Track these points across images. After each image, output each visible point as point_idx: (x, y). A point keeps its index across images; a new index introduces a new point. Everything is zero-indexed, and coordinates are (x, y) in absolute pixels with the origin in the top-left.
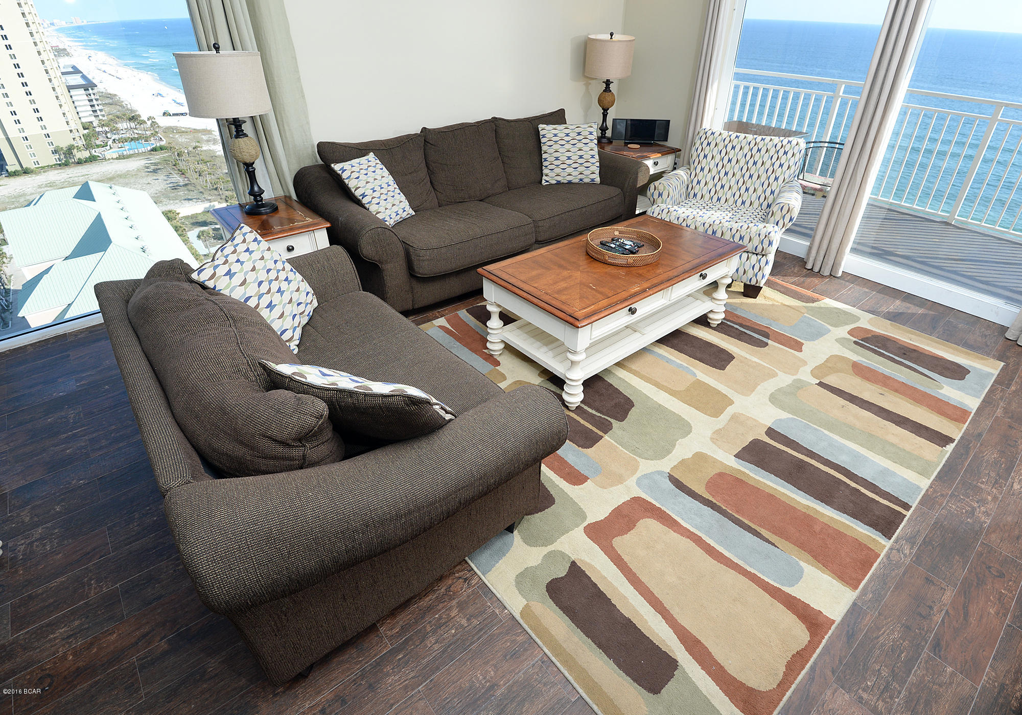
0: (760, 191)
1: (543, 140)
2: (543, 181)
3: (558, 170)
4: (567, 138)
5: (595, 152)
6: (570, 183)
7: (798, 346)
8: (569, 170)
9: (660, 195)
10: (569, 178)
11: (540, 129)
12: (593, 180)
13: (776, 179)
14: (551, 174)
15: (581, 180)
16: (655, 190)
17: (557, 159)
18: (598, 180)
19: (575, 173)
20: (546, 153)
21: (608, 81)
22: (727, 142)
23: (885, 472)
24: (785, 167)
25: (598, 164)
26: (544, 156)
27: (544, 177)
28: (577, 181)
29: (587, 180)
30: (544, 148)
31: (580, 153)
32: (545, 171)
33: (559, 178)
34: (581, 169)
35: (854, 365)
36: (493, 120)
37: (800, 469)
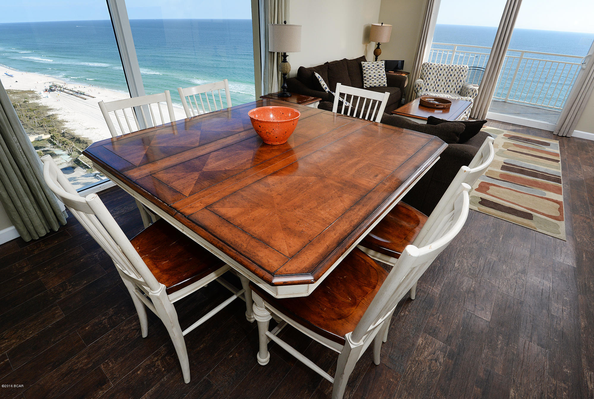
0: (454, 86)
1: (364, 68)
2: (364, 86)
3: (371, 81)
4: (373, 67)
5: (385, 73)
6: (375, 86)
8: (375, 81)
9: (421, 88)
10: (375, 85)
11: (362, 64)
12: (384, 85)
13: (461, 81)
14: (368, 83)
15: (379, 85)
16: (418, 86)
17: (370, 76)
18: (386, 85)
19: (377, 82)
20: (365, 74)
21: (379, 43)
22: (438, 67)
23: (546, 169)
24: (464, 76)
25: (386, 78)
26: (364, 75)
27: (365, 85)
28: (378, 86)
29: (382, 85)
30: (364, 72)
31: (379, 74)
32: (365, 82)
33: (371, 85)
34: (380, 80)
35: (514, 144)
36: (345, 60)
37: (522, 171)
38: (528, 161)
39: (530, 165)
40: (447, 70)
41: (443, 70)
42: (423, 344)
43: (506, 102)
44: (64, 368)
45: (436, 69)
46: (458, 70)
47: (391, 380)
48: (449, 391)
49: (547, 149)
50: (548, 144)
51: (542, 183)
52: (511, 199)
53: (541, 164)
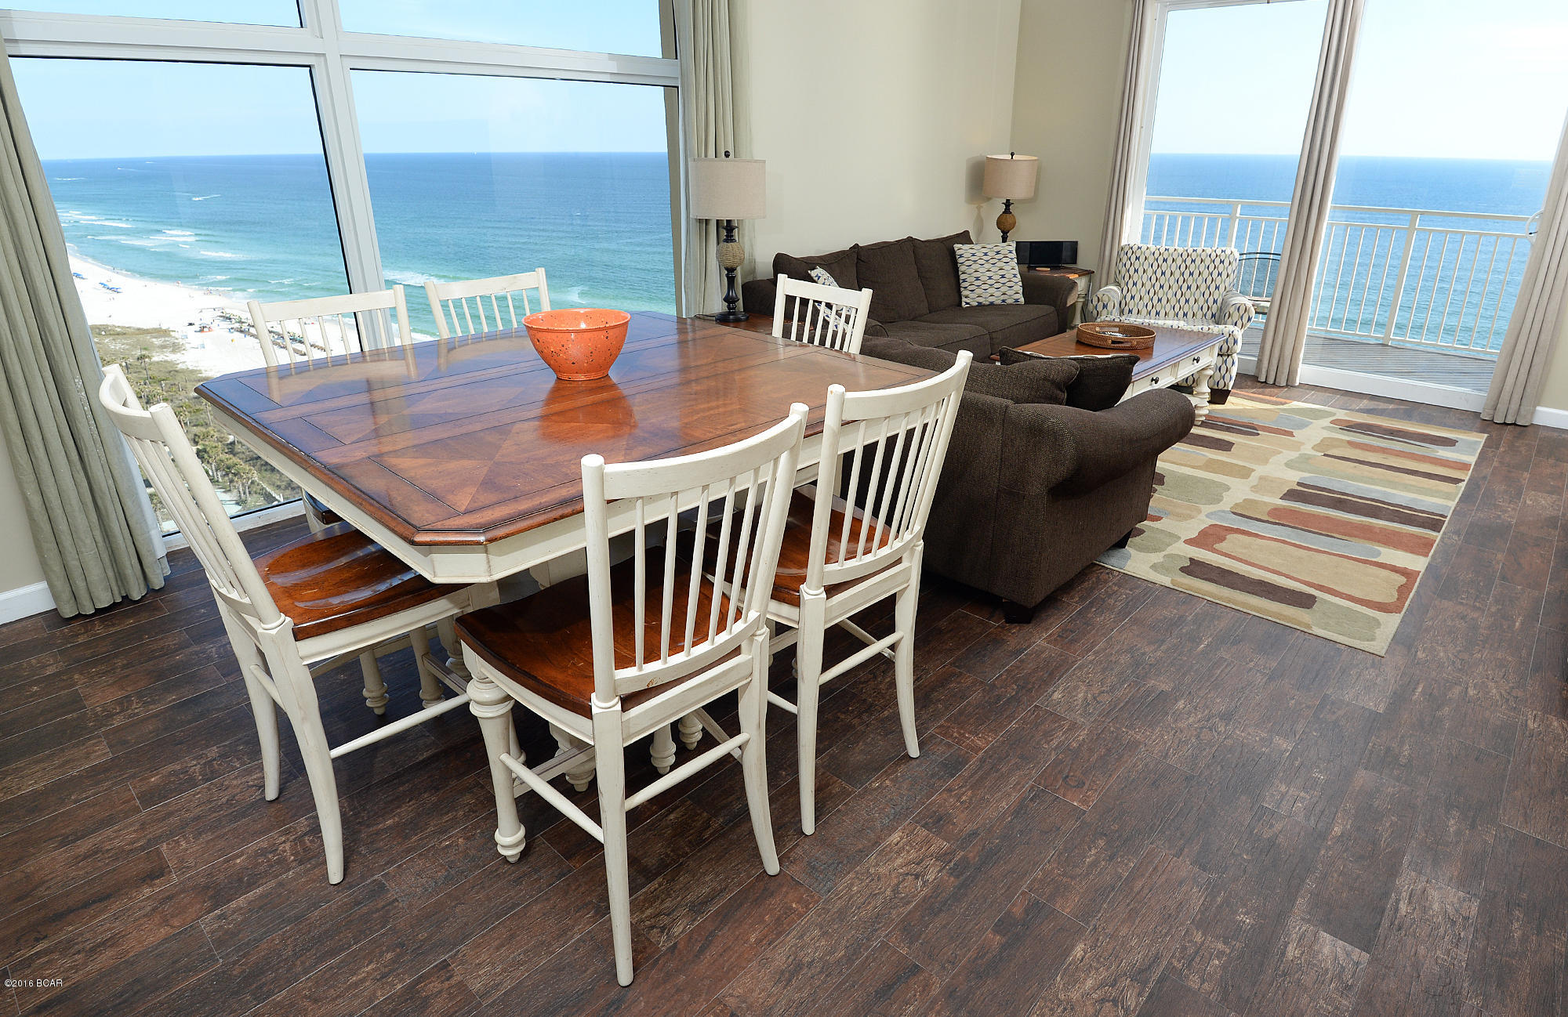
0: (1201, 301)
1: (960, 260)
2: (963, 304)
3: (979, 291)
4: (985, 258)
5: (1016, 271)
6: (992, 304)
7: (1291, 434)
8: (992, 291)
9: (1105, 306)
10: (991, 299)
11: (956, 249)
12: (1017, 300)
13: (1217, 288)
14: (972, 295)
15: (1004, 301)
16: (1098, 301)
17: (977, 279)
18: (1022, 300)
19: (997, 294)
20: (963, 273)
21: (1008, 201)
22: (1156, 255)
23: (1414, 499)
24: (1224, 275)
25: (1020, 284)
26: (962, 277)
27: (964, 299)
28: (999, 302)
29: (1010, 301)
30: (962, 268)
31: (1002, 272)
32: (964, 293)
33: (981, 300)
34: (1004, 289)
35: (1349, 442)
36: (910, 239)
37: (1340, 502)
38: (1371, 481)
39: (1371, 491)
40: (1179, 261)
41: (1170, 261)
42: (901, 844)
43: (1387, 345)
44: (84, 846)
45: (1151, 259)
46: (1208, 261)
47: (794, 906)
48: (923, 936)
49: (1443, 453)
50: (1449, 443)
51: (1382, 530)
52: (1275, 562)
53: (1407, 488)
